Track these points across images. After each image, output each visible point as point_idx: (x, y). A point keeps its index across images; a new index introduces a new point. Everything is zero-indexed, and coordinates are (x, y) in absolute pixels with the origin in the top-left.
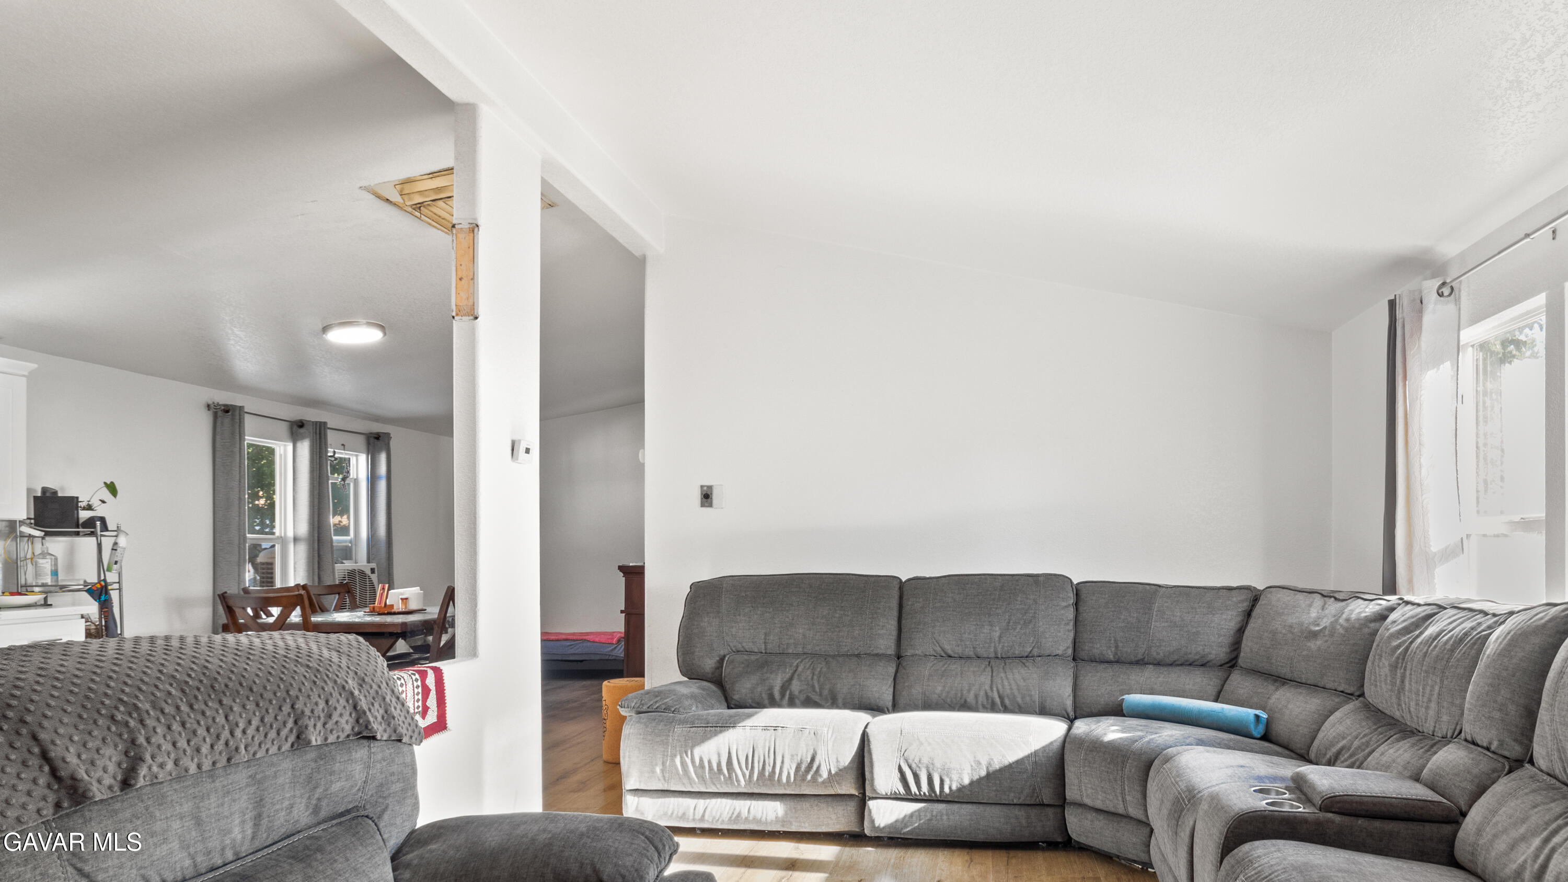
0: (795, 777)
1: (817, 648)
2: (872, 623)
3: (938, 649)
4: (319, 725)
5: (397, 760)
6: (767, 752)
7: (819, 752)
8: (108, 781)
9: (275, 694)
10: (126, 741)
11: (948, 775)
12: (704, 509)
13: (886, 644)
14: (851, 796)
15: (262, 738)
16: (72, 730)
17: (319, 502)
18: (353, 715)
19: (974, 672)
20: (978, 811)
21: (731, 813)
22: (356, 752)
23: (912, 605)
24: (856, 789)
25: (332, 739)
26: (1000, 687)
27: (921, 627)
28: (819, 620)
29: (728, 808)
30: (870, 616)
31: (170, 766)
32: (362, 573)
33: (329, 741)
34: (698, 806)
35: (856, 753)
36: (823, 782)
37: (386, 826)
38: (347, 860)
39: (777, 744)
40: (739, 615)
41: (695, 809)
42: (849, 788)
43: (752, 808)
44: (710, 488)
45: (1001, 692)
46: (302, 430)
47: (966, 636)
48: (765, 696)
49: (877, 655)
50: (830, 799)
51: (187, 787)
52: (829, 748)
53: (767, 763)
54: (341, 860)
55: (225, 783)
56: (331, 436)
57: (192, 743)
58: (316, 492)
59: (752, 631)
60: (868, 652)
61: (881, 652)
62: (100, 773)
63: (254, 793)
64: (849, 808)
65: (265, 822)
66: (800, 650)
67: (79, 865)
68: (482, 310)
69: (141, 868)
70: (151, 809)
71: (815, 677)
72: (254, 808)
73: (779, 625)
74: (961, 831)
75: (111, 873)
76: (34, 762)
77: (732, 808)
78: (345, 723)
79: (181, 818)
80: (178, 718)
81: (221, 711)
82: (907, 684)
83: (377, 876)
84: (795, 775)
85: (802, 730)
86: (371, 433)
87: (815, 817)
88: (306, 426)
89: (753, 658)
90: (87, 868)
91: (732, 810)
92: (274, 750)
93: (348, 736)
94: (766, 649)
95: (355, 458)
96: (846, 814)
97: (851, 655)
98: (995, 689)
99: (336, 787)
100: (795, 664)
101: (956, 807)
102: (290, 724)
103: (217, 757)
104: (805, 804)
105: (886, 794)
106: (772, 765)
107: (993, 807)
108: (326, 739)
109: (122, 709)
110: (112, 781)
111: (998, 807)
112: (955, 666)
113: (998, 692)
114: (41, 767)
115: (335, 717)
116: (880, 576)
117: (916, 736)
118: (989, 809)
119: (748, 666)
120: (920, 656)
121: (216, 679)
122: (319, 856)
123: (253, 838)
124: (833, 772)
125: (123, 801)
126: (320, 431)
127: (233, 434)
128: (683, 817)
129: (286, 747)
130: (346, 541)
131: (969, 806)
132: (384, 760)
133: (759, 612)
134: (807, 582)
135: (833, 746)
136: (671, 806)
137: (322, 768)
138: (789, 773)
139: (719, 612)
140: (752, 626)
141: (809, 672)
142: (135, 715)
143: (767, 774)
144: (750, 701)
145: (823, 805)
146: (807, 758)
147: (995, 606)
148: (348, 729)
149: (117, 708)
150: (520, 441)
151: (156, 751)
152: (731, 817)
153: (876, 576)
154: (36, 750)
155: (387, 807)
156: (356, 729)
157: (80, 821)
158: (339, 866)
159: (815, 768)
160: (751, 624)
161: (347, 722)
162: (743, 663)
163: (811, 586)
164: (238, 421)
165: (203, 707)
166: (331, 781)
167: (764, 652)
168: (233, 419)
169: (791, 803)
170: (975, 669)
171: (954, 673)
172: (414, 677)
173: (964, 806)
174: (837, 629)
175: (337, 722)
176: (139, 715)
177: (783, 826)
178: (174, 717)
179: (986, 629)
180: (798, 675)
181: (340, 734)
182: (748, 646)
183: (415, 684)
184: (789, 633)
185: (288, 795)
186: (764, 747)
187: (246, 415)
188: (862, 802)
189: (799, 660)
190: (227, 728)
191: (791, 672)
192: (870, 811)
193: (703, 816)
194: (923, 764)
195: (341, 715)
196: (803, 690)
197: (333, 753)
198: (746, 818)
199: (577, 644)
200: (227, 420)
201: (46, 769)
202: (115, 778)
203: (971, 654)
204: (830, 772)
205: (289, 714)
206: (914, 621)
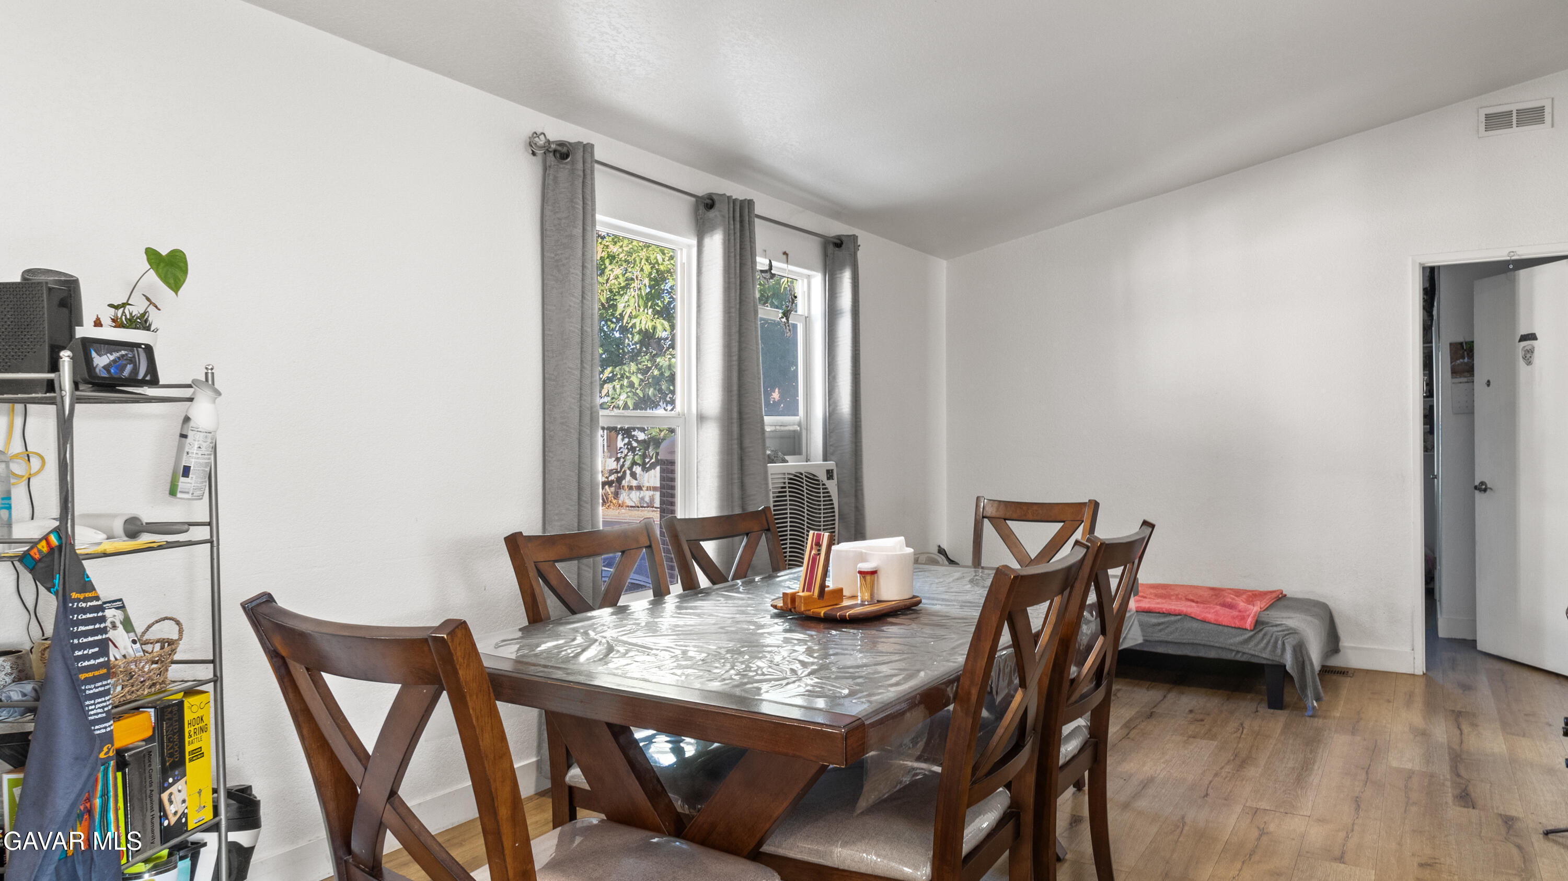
17: (740, 350)
32: (812, 479)
46: (712, 214)
56: (762, 234)
58: (735, 329)
86: (830, 236)
88: (717, 205)
126: (741, 216)
127: (572, 201)
130: (787, 425)
164: (581, 173)
168: (573, 171)
187: (597, 166)
199: (1176, 622)
200: (563, 172)
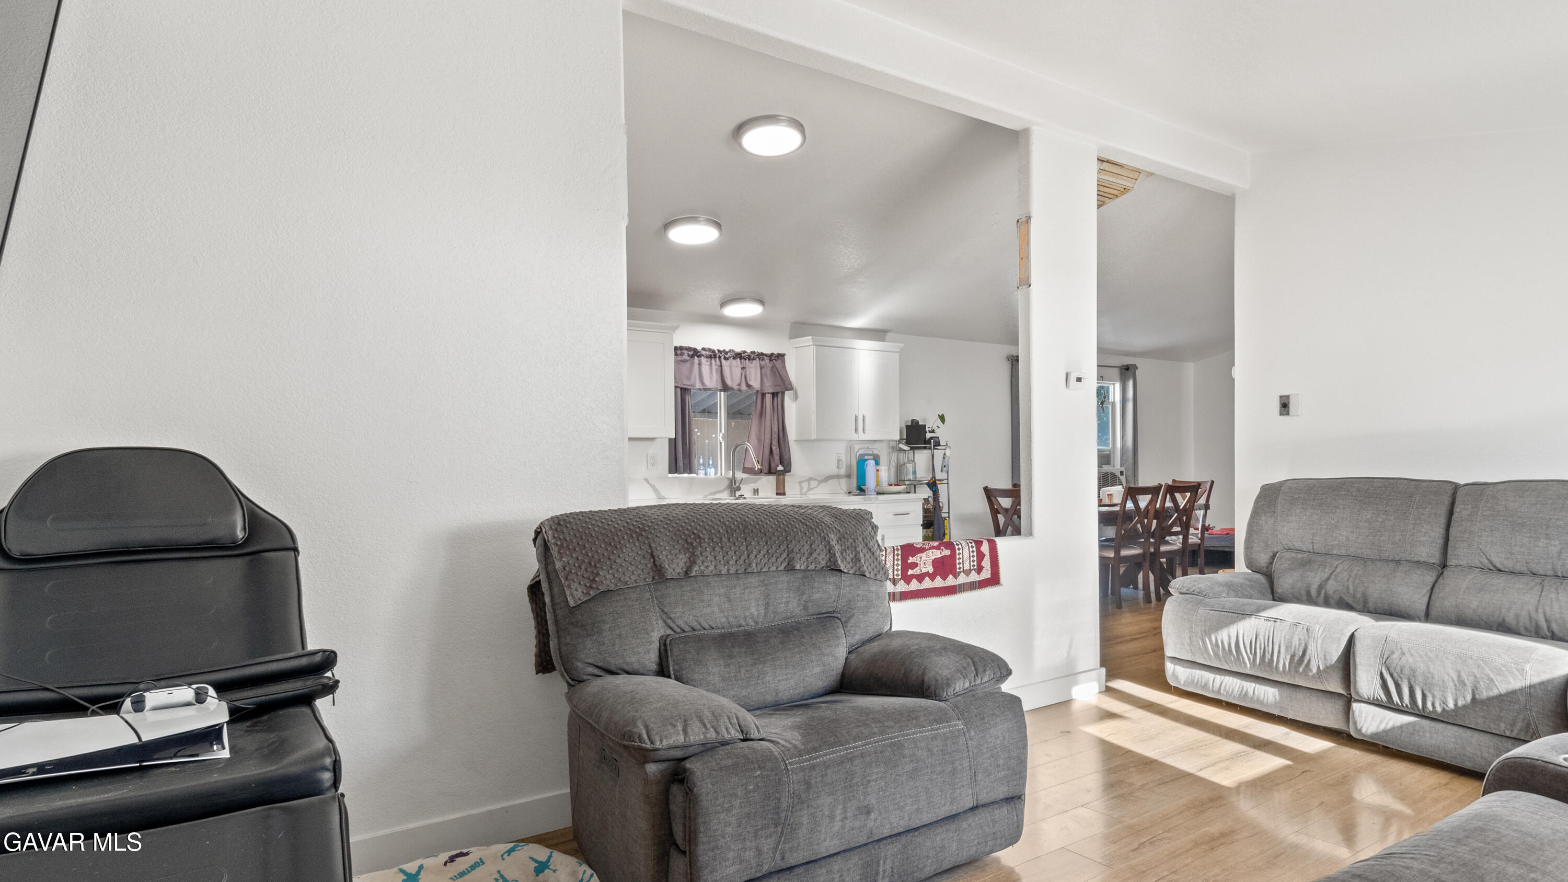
0: (1289, 667)
1: (1359, 551)
2: (1414, 529)
3: (1485, 561)
4: (803, 559)
5: (862, 587)
6: (1266, 641)
7: (1309, 647)
8: (679, 570)
9: (778, 538)
10: (691, 552)
11: (1430, 691)
12: (1282, 417)
13: (1429, 551)
14: (1340, 695)
15: (767, 561)
16: (666, 544)
18: (828, 556)
19: (1519, 589)
20: (1464, 735)
21: (1240, 691)
22: (830, 577)
23: (1459, 512)
24: (1343, 689)
25: (812, 567)
26: (1547, 609)
27: (1466, 535)
28: (1362, 524)
29: (1238, 686)
30: (1413, 522)
31: (712, 568)
32: (1113, 475)
33: (809, 568)
34: (1216, 679)
35: (1342, 653)
36: (1313, 676)
37: (852, 626)
38: (811, 638)
39: (1275, 635)
40: (1291, 516)
41: (1213, 682)
42: (1335, 686)
43: (1256, 689)
44: (1288, 397)
45: (1548, 616)
47: (1517, 548)
48: (1304, 593)
49: (1418, 562)
50: (1320, 694)
51: (723, 581)
52: (1318, 646)
53: (1266, 650)
54: (807, 637)
55: (745, 582)
57: (725, 558)
59: (1301, 531)
60: (1409, 559)
61: (1422, 560)
62: (675, 566)
63: (764, 591)
64: (1337, 706)
65: (771, 608)
66: (1343, 552)
67: (662, 607)
68: (1034, 280)
69: (695, 616)
70: (702, 588)
71: (1351, 579)
72: (765, 599)
73: (1325, 527)
74: (1445, 753)
75: (678, 615)
76: (648, 556)
77: (1241, 687)
78: (823, 560)
79: (719, 596)
80: (720, 545)
81: (744, 544)
82: (1441, 595)
83: (828, 651)
84: (1290, 663)
85: (1296, 624)
86: (1123, 366)
87: (1307, 708)
89: (1300, 556)
90: (666, 610)
91: (1241, 689)
92: (774, 568)
93: (823, 567)
94: (1313, 549)
95: (1112, 386)
96: (1334, 712)
97: (1392, 561)
98: (1541, 611)
99: (816, 596)
100: (1335, 565)
101: (1440, 726)
102: (785, 555)
103: (739, 567)
104: (1300, 695)
105: (1369, 699)
106: (1270, 653)
107: (1482, 734)
108: (808, 567)
109: (692, 537)
110: (681, 571)
111: (1488, 736)
112: (1499, 581)
113: (1545, 616)
114: (650, 559)
115: (815, 555)
116: (1434, 481)
117: (1399, 645)
118: (1477, 735)
119: (1293, 563)
120: (1464, 567)
121: (747, 527)
122: (796, 632)
123: (765, 616)
124: (1321, 669)
125: (686, 582)
128: (1205, 686)
129: (781, 568)
130: (1106, 451)
131: (1455, 728)
132: (852, 586)
133: (1308, 514)
134: (1356, 485)
135: (1322, 643)
136: (1197, 676)
137: (806, 584)
138: (1284, 663)
139: (1274, 512)
140: (1302, 526)
141: (1345, 574)
142: (698, 540)
143: (1267, 660)
144: (1291, 596)
145: (1314, 699)
146: (1299, 651)
147: (1556, 517)
148: (823, 563)
149: (690, 536)
150: (1071, 373)
151: (705, 560)
152: (1240, 695)
153: (1429, 481)
154: (649, 551)
155: (854, 615)
156: (829, 564)
157: (664, 587)
158: (804, 641)
159: (1305, 662)
160: (1300, 524)
161: (823, 559)
162: (1289, 560)
163: (1358, 490)
165: (735, 540)
166: (813, 593)
167: (1312, 551)
169: (1287, 692)
170: (1521, 586)
171: (1495, 588)
172: (970, 545)
173: (1449, 727)
174: (1379, 534)
175: (816, 558)
176: (700, 541)
177: (1281, 711)
178: (718, 544)
179: (1542, 543)
180: (1335, 576)
181: (818, 565)
182: (1298, 545)
183: (971, 549)
184: (1334, 535)
185: (785, 596)
186: (1264, 637)
188: (1348, 701)
189: (1341, 561)
190: (746, 553)
191: (1330, 572)
192: (1353, 712)
193: (1220, 689)
194: (1404, 674)
195: (819, 554)
196: (1338, 590)
197: (814, 576)
198: (1252, 698)
201: (652, 560)
202: (682, 570)
203: (1524, 569)
204: (1319, 667)
205: (784, 551)
206: (1460, 529)
